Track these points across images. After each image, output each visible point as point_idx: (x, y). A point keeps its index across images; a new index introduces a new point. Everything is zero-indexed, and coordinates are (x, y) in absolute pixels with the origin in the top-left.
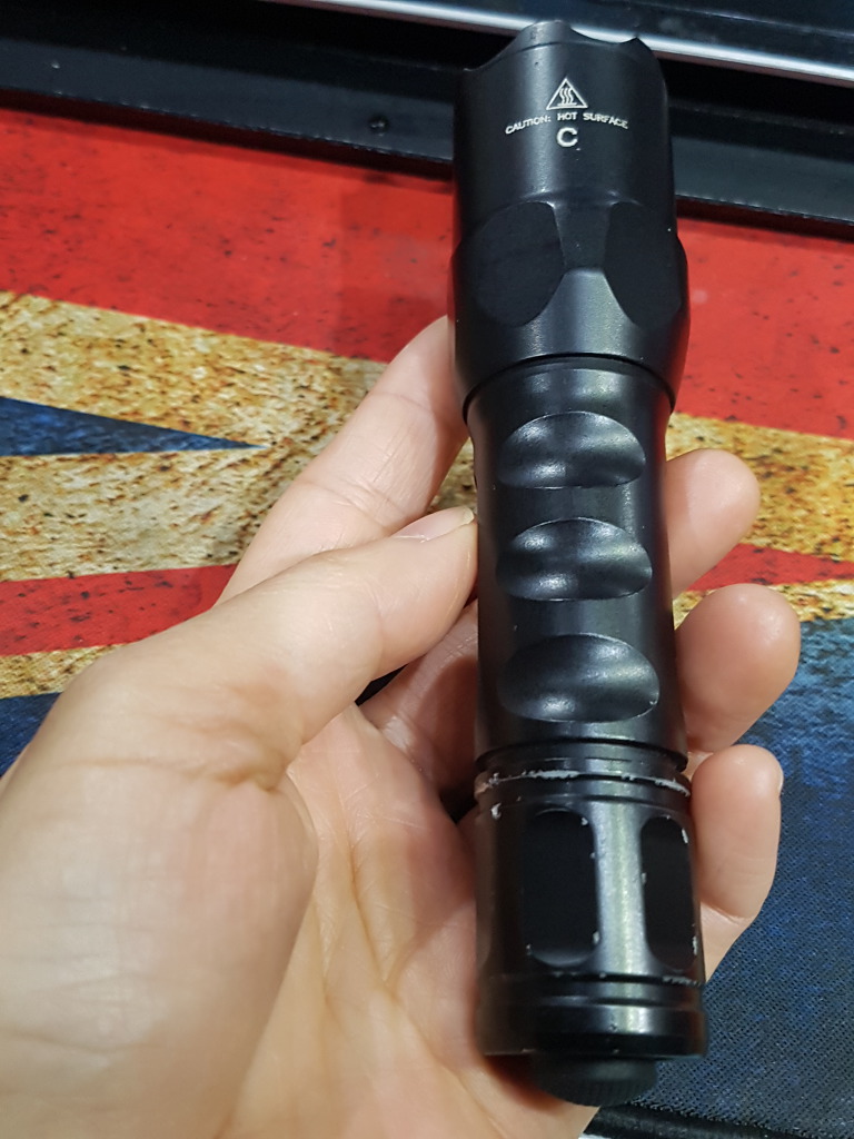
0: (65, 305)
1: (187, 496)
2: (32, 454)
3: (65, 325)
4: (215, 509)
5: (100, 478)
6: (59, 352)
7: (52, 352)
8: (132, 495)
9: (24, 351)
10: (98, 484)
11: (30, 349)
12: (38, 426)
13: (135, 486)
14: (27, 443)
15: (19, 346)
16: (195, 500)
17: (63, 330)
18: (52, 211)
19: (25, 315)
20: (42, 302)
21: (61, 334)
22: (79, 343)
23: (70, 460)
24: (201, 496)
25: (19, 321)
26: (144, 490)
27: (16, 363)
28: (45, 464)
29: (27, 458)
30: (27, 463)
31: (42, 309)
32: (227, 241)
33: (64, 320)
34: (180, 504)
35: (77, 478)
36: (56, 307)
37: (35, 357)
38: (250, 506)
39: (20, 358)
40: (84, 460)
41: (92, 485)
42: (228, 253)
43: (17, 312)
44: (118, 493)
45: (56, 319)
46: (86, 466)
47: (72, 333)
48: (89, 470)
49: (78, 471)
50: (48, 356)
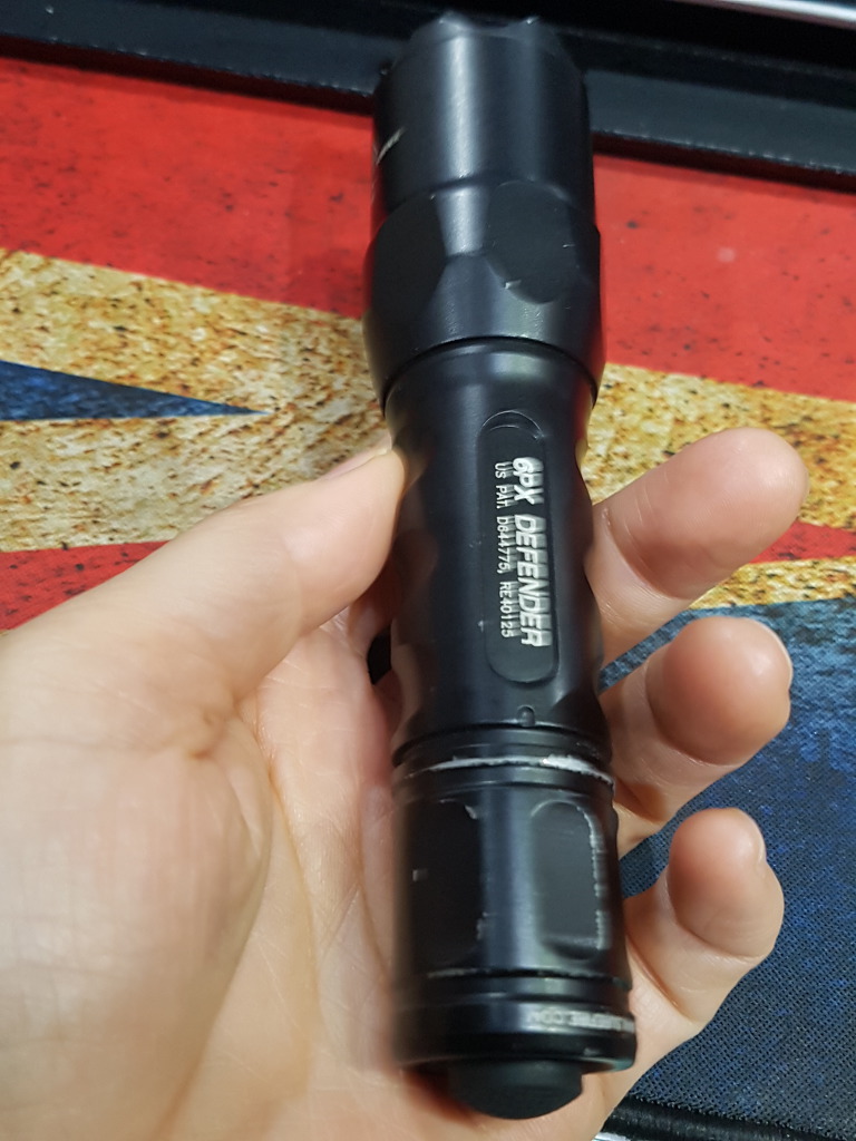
0: (58, 263)
1: (186, 464)
2: (24, 419)
3: (58, 283)
4: (215, 478)
5: (94, 445)
6: (53, 312)
7: (45, 312)
8: (128, 463)
9: (16, 311)
10: (92, 451)
11: (22, 309)
12: (30, 389)
13: (131, 453)
14: (19, 407)
15: (11, 305)
16: (194, 469)
17: (57, 288)
18: (45, 163)
19: (17, 273)
20: (35, 259)
21: (55, 293)
22: (73, 303)
23: (64, 425)
24: (201, 464)
25: (11, 278)
26: (141, 457)
27: (8, 323)
28: (38, 430)
29: (18, 423)
30: (19, 428)
31: (34, 266)
32: (229, 195)
33: (57, 278)
34: (180, 473)
35: (71, 445)
36: (49, 264)
37: (27, 317)
38: (252, 475)
39: (11, 317)
40: (78, 426)
41: (87, 452)
42: (229, 208)
43: (8, 269)
44: (113, 460)
45: (49, 277)
46: (80, 432)
47: (66, 292)
48: (84, 437)
49: (72, 437)
50: (40, 315)
